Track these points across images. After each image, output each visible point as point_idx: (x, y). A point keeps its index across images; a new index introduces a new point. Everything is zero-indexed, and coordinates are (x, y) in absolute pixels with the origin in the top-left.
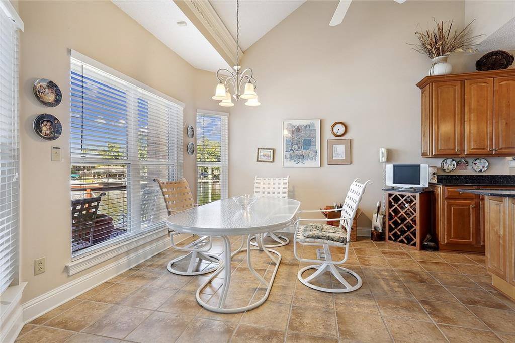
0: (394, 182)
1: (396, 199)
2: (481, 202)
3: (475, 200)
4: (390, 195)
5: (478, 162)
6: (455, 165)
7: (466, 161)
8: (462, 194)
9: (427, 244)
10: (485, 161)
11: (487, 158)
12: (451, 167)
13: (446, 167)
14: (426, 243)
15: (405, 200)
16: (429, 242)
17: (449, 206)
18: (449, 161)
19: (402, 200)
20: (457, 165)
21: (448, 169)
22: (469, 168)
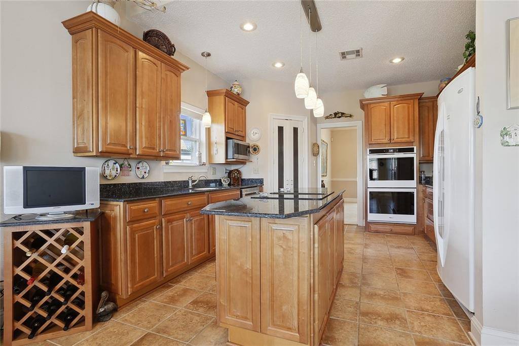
0: (27, 205)
1: (35, 242)
2: (163, 219)
3: (157, 218)
4: (16, 236)
5: (140, 165)
6: (119, 170)
7: (129, 165)
8: (147, 211)
9: (105, 311)
10: (147, 165)
11: (147, 161)
12: (114, 173)
13: (107, 172)
14: (102, 310)
15: (58, 240)
16: (105, 305)
17: (133, 233)
18: (111, 163)
19: (50, 241)
20: (121, 170)
21: (110, 176)
22: (132, 173)
